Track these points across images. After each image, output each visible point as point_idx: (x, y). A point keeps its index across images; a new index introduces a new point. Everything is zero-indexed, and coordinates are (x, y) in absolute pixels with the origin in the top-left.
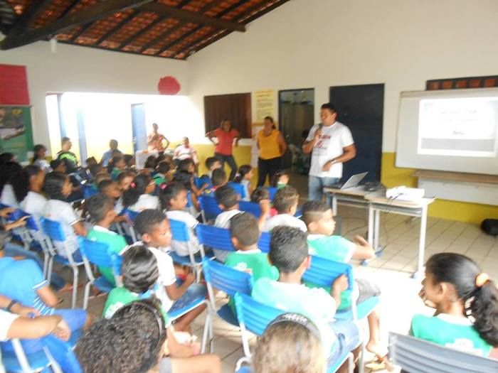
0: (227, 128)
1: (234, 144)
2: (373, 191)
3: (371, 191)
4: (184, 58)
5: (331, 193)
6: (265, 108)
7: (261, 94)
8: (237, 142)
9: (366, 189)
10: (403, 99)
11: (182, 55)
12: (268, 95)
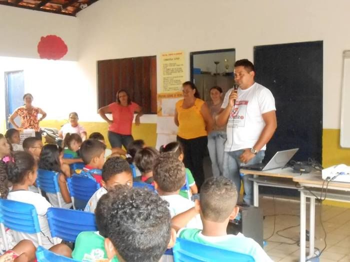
0: (124, 101)
1: (134, 121)
2: (305, 172)
3: (302, 172)
4: (73, 14)
5: (252, 176)
6: (174, 75)
7: (168, 57)
8: (137, 120)
9: (297, 171)
10: (346, 60)
11: (70, 9)
12: (178, 59)
